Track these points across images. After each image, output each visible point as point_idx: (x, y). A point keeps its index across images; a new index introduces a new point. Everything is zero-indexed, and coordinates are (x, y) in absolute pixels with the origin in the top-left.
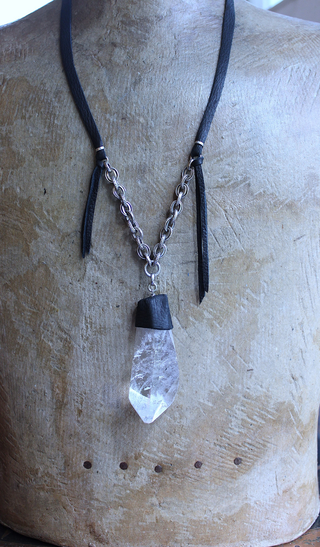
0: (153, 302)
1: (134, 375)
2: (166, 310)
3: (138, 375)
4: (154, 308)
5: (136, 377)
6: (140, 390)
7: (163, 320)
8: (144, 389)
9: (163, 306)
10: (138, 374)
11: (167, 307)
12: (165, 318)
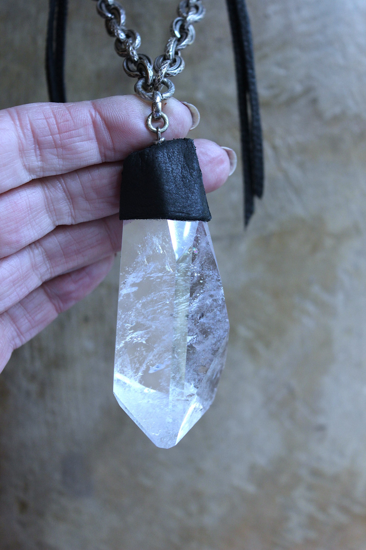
0: (162, 156)
1: (124, 336)
2: (194, 173)
3: (133, 336)
4: (166, 169)
5: (128, 339)
6: (140, 374)
7: (188, 197)
8: (148, 369)
9: (188, 166)
10: (133, 333)
11: (196, 166)
12: (193, 192)
